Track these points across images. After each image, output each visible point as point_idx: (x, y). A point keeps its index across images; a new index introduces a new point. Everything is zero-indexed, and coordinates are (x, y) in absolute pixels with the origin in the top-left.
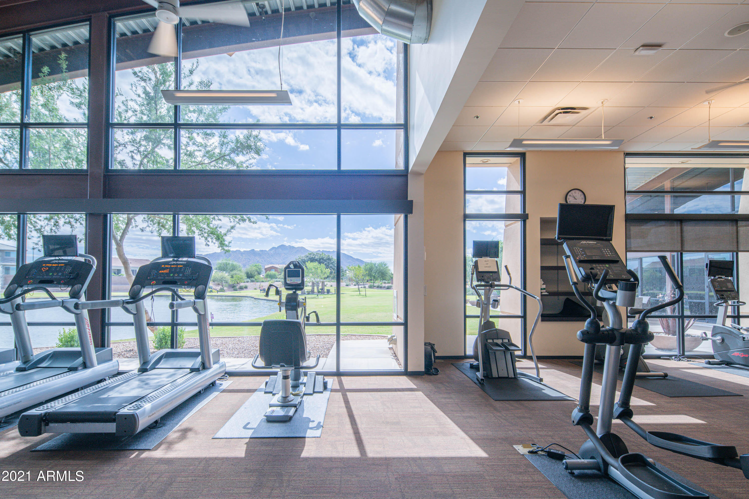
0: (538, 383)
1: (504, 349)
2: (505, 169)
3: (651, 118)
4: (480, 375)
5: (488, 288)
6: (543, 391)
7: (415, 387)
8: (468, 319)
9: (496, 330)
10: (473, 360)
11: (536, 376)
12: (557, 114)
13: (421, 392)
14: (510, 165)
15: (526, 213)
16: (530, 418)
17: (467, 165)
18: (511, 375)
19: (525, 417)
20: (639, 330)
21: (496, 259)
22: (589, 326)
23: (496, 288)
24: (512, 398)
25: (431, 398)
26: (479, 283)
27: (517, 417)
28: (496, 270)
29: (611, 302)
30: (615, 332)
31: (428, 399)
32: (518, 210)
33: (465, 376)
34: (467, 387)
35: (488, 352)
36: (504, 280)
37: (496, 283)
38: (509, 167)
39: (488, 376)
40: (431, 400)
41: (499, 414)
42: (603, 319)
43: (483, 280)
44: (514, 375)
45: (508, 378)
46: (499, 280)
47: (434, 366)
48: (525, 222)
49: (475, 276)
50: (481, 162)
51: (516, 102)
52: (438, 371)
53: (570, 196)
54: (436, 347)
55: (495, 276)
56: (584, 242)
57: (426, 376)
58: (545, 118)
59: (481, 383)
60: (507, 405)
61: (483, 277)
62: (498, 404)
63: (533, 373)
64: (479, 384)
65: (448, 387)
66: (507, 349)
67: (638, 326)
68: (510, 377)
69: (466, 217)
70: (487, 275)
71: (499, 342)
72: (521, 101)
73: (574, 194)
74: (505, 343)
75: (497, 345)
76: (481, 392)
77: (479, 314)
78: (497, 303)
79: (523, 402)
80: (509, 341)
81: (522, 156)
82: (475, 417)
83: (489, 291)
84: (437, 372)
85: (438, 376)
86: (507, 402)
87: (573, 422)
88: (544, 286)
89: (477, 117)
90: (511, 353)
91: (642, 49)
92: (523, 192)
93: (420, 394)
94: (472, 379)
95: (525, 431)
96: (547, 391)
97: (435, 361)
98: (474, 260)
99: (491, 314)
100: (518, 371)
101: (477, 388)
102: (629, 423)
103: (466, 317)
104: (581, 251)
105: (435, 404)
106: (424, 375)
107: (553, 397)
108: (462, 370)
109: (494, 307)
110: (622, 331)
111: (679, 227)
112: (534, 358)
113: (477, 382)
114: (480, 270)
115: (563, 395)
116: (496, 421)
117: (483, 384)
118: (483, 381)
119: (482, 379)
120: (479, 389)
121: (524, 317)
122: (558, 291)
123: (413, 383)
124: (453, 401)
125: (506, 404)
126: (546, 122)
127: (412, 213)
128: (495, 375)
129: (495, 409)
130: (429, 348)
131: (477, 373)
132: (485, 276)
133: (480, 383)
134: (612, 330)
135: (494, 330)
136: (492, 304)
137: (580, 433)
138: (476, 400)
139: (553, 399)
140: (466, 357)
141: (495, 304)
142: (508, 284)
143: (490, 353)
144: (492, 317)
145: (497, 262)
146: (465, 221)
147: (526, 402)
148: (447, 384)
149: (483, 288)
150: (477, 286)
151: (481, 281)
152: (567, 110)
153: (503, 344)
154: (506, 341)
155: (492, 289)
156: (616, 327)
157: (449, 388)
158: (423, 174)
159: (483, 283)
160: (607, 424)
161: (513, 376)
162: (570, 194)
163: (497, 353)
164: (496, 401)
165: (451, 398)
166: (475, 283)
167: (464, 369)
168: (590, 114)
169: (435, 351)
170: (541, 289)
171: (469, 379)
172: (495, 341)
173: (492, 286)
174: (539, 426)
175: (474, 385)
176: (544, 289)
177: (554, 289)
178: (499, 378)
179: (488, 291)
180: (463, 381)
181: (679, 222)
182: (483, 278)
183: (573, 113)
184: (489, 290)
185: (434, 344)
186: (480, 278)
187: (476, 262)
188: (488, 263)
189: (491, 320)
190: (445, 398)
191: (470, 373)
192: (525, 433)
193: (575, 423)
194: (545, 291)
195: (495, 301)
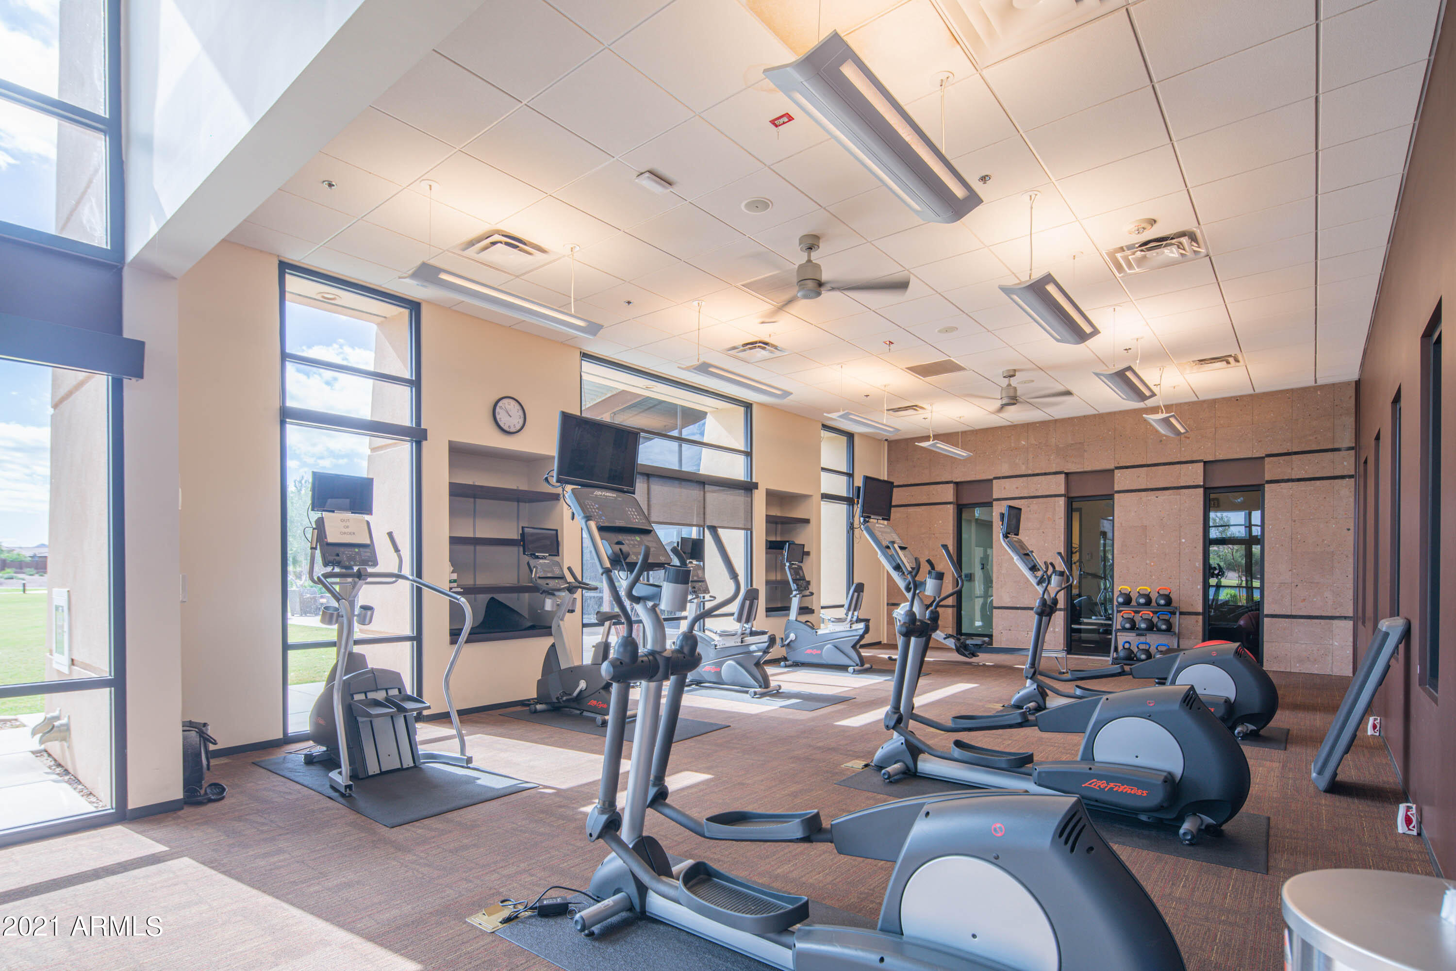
0: (462, 767)
1: (395, 710)
2: (372, 328)
3: (629, 303)
4: (340, 777)
5: (350, 580)
6: (479, 782)
7: (161, 848)
8: (291, 653)
9: (373, 671)
10: (311, 743)
11: (458, 755)
12: (494, 243)
13: (186, 860)
14: (384, 322)
15: (423, 427)
16: (474, 845)
17: (288, 296)
18: (408, 762)
19: (465, 847)
20: (686, 650)
21: (367, 517)
22: (621, 650)
23: (370, 580)
24: (425, 813)
25: (224, 865)
26: (329, 569)
27: (451, 851)
28: (368, 542)
29: (650, 604)
30: (658, 657)
31: (213, 872)
32: (405, 419)
33: (299, 787)
34: (313, 811)
35: (357, 722)
36: (386, 561)
37: (370, 570)
38: (379, 325)
39: (358, 775)
40: (224, 873)
41: (410, 857)
42: (553, 633)
43: (338, 564)
44: (414, 762)
45: (401, 770)
46: (375, 564)
47: (208, 779)
48: (419, 444)
49: (318, 552)
50: (319, 297)
51: (425, 185)
52: (224, 790)
53: (501, 407)
54: (210, 731)
55: (366, 554)
56: (598, 493)
57: (187, 811)
58: (471, 243)
59: (346, 795)
60: (419, 831)
61: (338, 555)
62: (400, 834)
63: (452, 749)
64: (341, 799)
65: (263, 824)
66: (401, 709)
67: (684, 643)
68: (405, 766)
69: (286, 415)
70: (348, 551)
71: (380, 696)
72: (433, 184)
73: (507, 407)
74: (392, 696)
75: (377, 703)
76: (352, 816)
77: (334, 637)
78: (369, 613)
79: (449, 815)
80: (400, 692)
81: (414, 307)
82: (358, 882)
83: (354, 587)
84: (219, 791)
85: (223, 802)
86: (417, 824)
87: (591, 835)
88: (455, 576)
89: (330, 185)
90: (405, 717)
91: (649, 177)
92: (416, 383)
93: (185, 864)
94: (320, 789)
95: (477, 878)
96: (485, 781)
97: (208, 765)
98: (315, 515)
99: (358, 635)
100: (422, 749)
101: (338, 808)
102: (667, 811)
103: (286, 647)
104: (597, 508)
105: (239, 879)
106: (182, 809)
107: (498, 790)
108: (288, 774)
109: (363, 622)
110: (665, 654)
111: (646, 486)
112: (455, 717)
113: (335, 795)
114: (330, 539)
115: (514, 782)
116: (410, 874)
117: (350, 796)
118: (351, 789)
119: (347, 787)
120: (345, 811)
121: (417, 639)
122: (475, 585)
123: (154, 839)
124: (287, 856)
125: (417, 830)
126: (471, 252)
127: (140, 375)
128: (373, 768)
129: (399, 848)
130: (193, 735)
131: (330, 775)
132: (343, 553)
133: (343, 795)
134: (652, 653)
135: (367, 672)
136: (358, 616)
137: (570, 847)
138: (347, 839)
139: (502, 792)
140: (287, 740)
141: (365, 616)
142: (396, 572)
143: (360, 725)
144: (357, 642)
145: (368, 523)
146: (283, 423)
147: (455, 813)
148: (259, 819)
149: (338, 580)
150: (326, 576)
151: (333, 565)
152: (515, 242)
153: (387, 699)
154: (395, 692)
155: (361, 582)
156: (658, 649)
157: (265, 828)
158: (174, 278)
159: (337, 570)
160: (638, 823)
161: (412, 764)
162: (500, 404)
163: (377, 722)
164: (393, 827)
165: (280, 851)
166: (320, 570)
167: (291, 770)
168: (548, 263)
169: (206, 739)
170: (451, 582)
171: (314, 793)
172: (371, 695)
173: (360, 575)
174: (499, 858)
175: (331, 803)
176: (455, 581)
177: (469, 582)
178: (382, 773)
179: (349, 586)
180: (297, 799)
181: (646, 478)
182: (337, 558)
183: (522, 250)
184: (354, 585)
185: (205, 725)
186: (331, 558)
187: (320, 523)
188: (348, 524)
189: (357, 649)
190: (266, 855)
191: (312, 777)
192: (478, 882)
193: (595, 836)
194: (455, 585)
195: (366, 608)
